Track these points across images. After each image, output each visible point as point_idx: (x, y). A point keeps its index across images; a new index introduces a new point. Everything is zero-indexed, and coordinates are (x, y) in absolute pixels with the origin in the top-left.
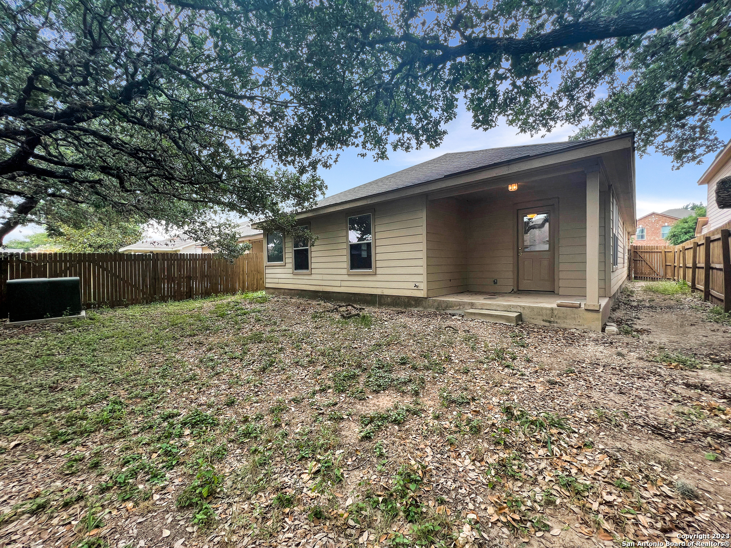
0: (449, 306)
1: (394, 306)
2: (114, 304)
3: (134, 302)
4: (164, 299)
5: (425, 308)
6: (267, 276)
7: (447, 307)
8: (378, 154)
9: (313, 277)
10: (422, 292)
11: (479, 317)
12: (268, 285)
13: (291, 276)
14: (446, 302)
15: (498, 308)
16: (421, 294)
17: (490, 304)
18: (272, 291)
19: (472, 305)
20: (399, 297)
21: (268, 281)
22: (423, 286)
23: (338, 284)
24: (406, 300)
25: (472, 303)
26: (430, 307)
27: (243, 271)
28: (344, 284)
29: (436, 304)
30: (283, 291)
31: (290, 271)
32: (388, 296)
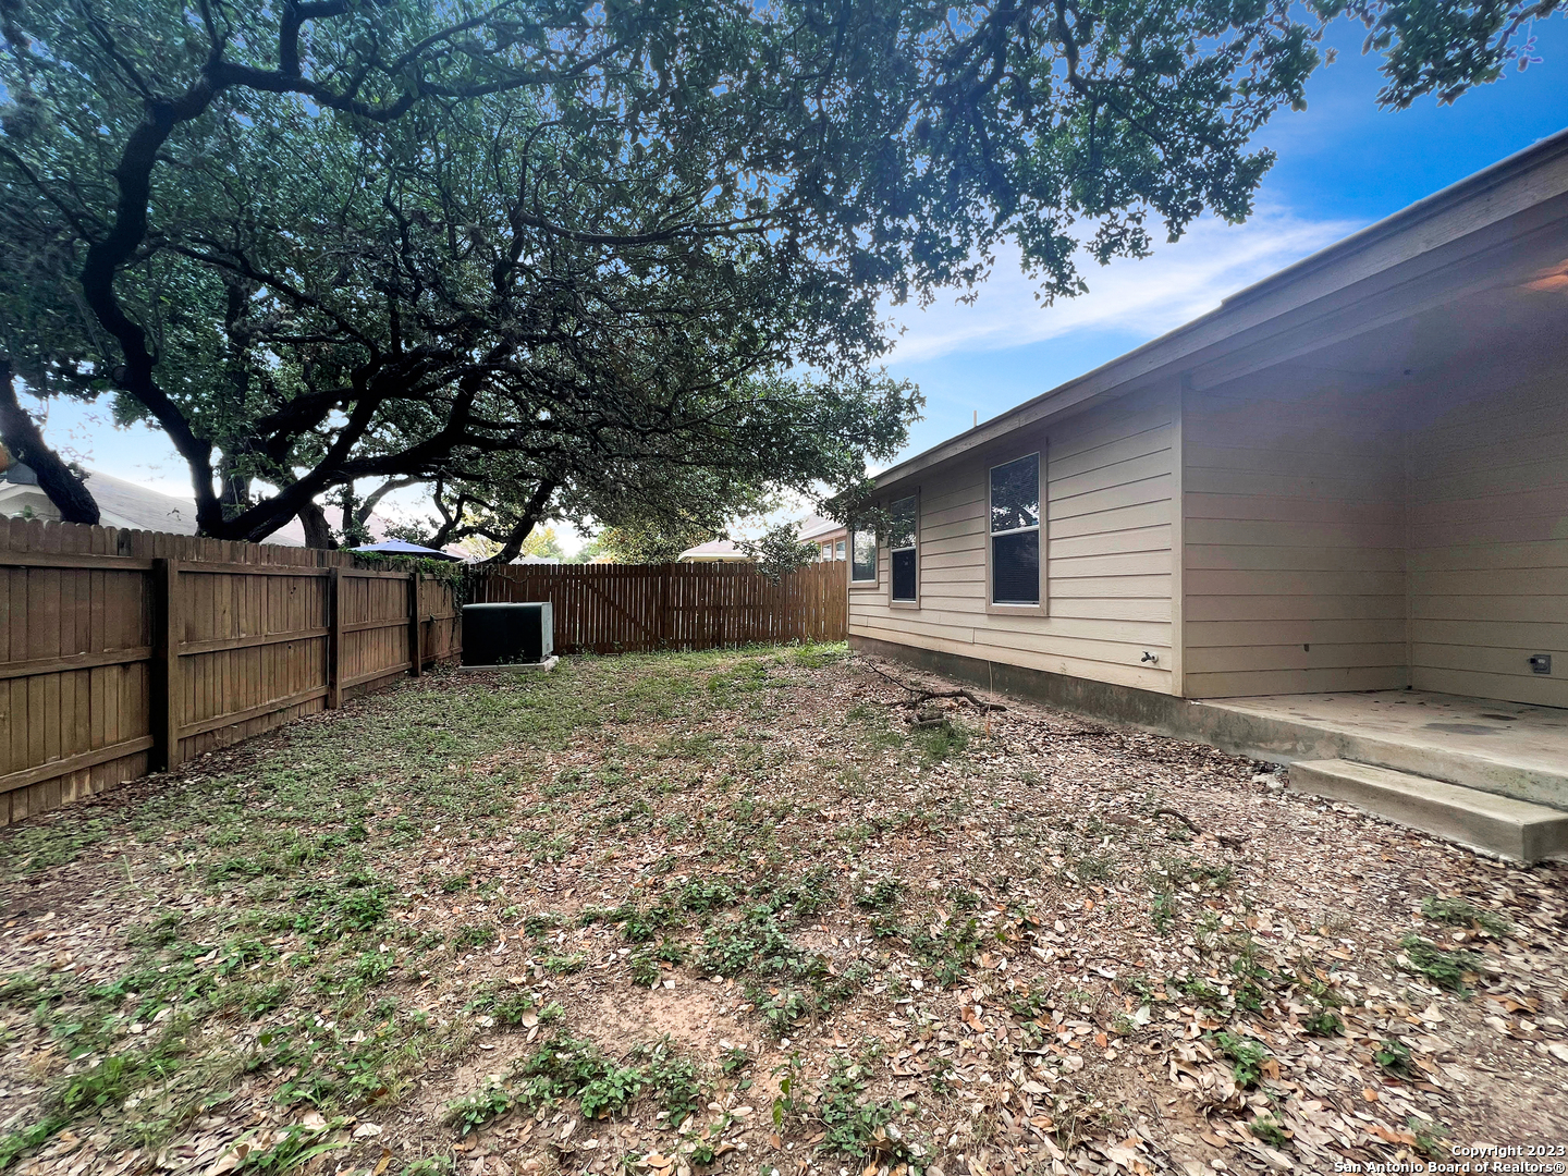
0: (1255, 733)
1: (1092, 712)
2: (603, 649)
3: (632, 647)
4: (676, 646)
5: (1177, 729)
6: (853, 610)
7: (1248, 736)
8: (1048, 285)
9: (924, 616)
10: (1169, 677)
11: (1352, 798)
12: (853, 630)
13: (886, 612)
14: (1247, 719)
15: (1457, 775)
16: (1166, 684)
17: (1423, 754)
18: (857, 642)
19: (1344, 747)
20: (1104, 687)
21: (853, 619)
22: (1172, 660)
23: (967, 636)
24: (1124, 699)
25: (1342, 738)
26: (1194, 731)
27: (817, 598)
28: (981, 637)
29: (1211, 722)
30: (874, 644)
31: (885, 600)
32: (1077, 680)
